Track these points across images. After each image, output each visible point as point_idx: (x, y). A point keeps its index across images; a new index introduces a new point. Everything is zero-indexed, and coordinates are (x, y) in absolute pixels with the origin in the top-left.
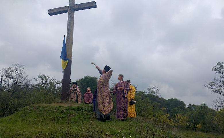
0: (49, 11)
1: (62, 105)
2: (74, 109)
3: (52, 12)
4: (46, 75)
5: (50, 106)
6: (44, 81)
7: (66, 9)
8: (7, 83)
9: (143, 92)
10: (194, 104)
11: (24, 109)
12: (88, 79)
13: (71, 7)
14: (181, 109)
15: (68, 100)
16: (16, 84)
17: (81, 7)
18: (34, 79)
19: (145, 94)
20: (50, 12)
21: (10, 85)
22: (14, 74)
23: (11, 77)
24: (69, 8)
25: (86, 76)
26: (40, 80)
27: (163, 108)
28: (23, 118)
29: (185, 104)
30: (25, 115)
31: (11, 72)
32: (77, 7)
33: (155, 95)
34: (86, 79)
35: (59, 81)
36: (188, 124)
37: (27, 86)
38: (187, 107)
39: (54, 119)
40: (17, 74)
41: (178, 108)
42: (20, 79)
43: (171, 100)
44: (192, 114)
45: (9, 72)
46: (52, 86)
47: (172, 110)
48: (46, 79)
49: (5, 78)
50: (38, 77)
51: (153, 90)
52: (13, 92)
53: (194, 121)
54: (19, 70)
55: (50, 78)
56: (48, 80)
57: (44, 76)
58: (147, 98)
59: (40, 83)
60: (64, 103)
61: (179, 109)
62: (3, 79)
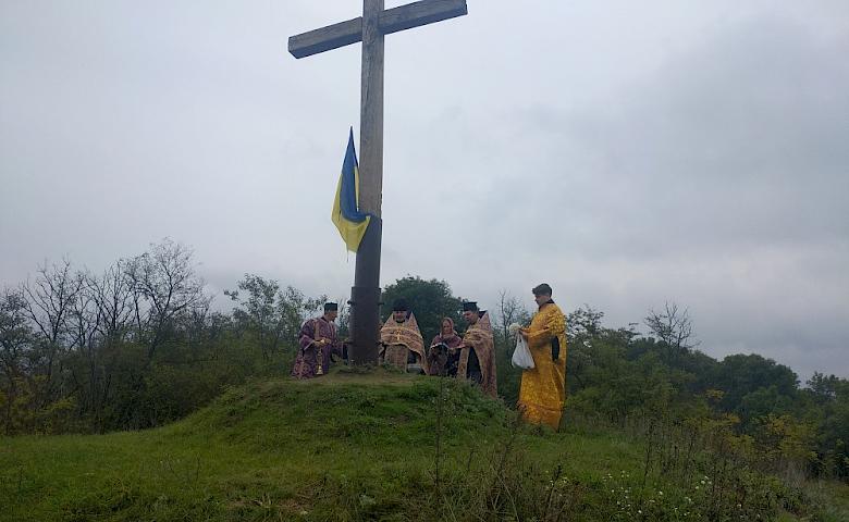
0: (292, 40)
1: (357, 380)
2: (405, 397)
3: (303, 47)
4: (267, 280)
5: (318, 385)
6: (261, 302)
7: (354, 30)
8: (133, 313)
9: (627, 332)
10: (833, 376)
11: (225, 397)
12: (412, 289)
13: (371, 22)
14: (780, 393)
15: (376, 365)
16: (162, 314)
17: (410, 18)
18: (226, 293)
19: (634, 339)
20: (296, 47)
21: (145, 317)
22: (158, 279)
23: (149, 291)
24: (365, 24)
25: (404, 279)
26: (246, 296)
27: (712, 392)
28: (230, 430)
29: (795, 376)
30: (234, 418)
31: (148, 270)
32: (393, 20)
33: (675, 340)
34: (402, 289)
35: (314, 299)
36: (814, 454)
37: (198, 319)
38: (802, 386)
39: (344, 433)
40: (166, 277)
41: (767, 392)
42: (177, 296)
43: (735, 362)
44: (829, 413)
45: (140, 272)
46: (291, 316)
47: (744, 398)
48: (269, 291)
49: (125, 293)
50: (242, 286)
51: (665, 322)
52: (155, 343)
53: (840, 442)
54: (173, 262)
55: (283, 289)
56: (276, 297)
57: (261, 282)
58: (651, 354)
59: (245, 309)
60: (363, 373)
61: (774, 397)
62: (121, 296)
